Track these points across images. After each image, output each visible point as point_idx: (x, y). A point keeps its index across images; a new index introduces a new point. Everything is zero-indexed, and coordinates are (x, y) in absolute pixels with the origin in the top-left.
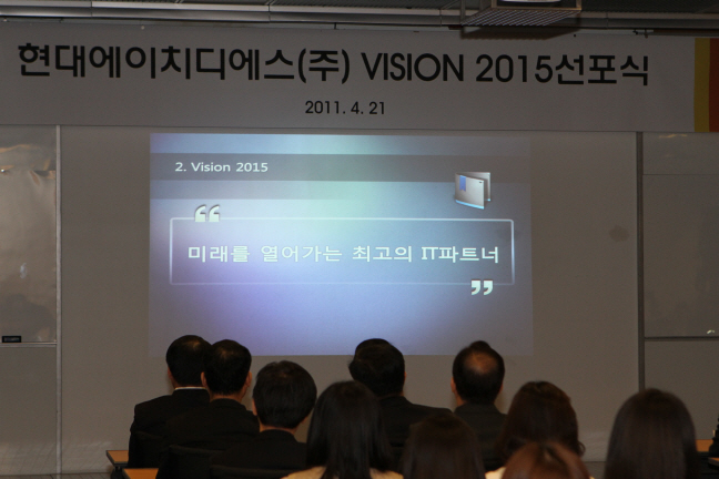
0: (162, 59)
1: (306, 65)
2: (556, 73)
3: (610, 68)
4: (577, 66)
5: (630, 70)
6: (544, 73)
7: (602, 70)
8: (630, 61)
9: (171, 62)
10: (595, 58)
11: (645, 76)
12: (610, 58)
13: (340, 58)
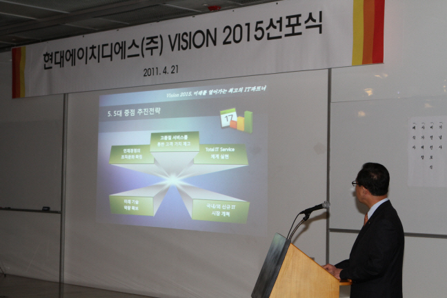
0: (90, 52)
1: (145, 46)
2: (266, 32)
3: (298, 24)
4: (278, 25)
5: (311, 23)
6: (259, 34)
7: (293, 26)
8: (310, 17)
9: (93, 54)
10: (289, 18)
11: (320, 26)
12: (298, 16)
13: (158, 40)
